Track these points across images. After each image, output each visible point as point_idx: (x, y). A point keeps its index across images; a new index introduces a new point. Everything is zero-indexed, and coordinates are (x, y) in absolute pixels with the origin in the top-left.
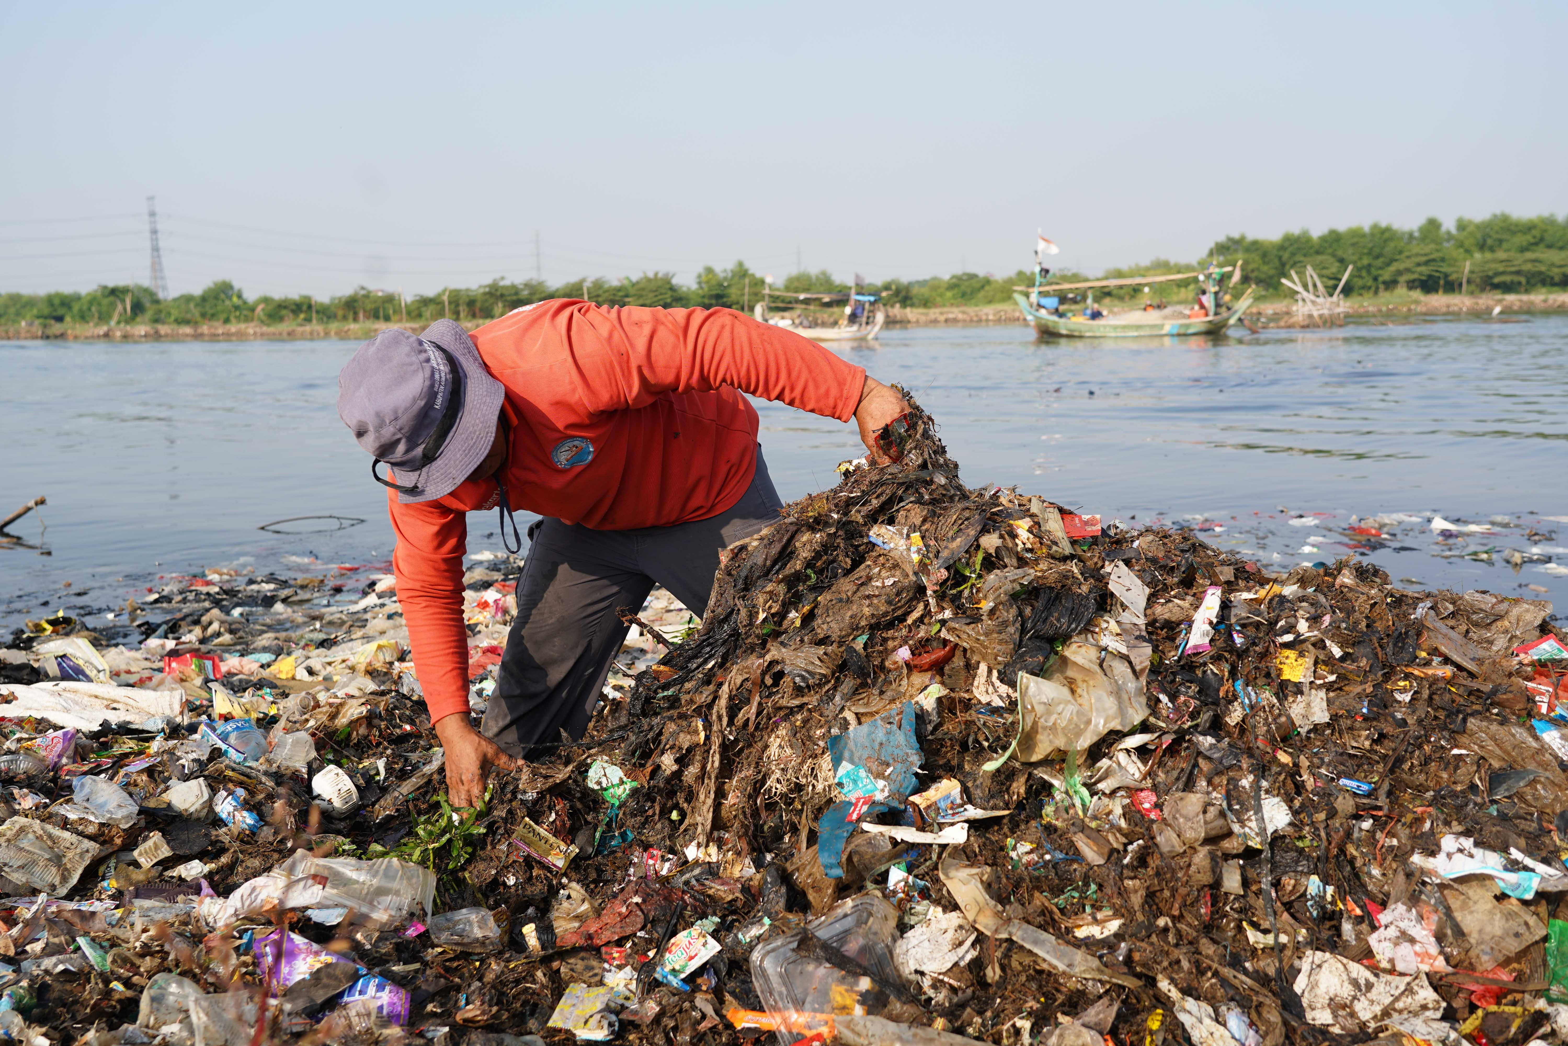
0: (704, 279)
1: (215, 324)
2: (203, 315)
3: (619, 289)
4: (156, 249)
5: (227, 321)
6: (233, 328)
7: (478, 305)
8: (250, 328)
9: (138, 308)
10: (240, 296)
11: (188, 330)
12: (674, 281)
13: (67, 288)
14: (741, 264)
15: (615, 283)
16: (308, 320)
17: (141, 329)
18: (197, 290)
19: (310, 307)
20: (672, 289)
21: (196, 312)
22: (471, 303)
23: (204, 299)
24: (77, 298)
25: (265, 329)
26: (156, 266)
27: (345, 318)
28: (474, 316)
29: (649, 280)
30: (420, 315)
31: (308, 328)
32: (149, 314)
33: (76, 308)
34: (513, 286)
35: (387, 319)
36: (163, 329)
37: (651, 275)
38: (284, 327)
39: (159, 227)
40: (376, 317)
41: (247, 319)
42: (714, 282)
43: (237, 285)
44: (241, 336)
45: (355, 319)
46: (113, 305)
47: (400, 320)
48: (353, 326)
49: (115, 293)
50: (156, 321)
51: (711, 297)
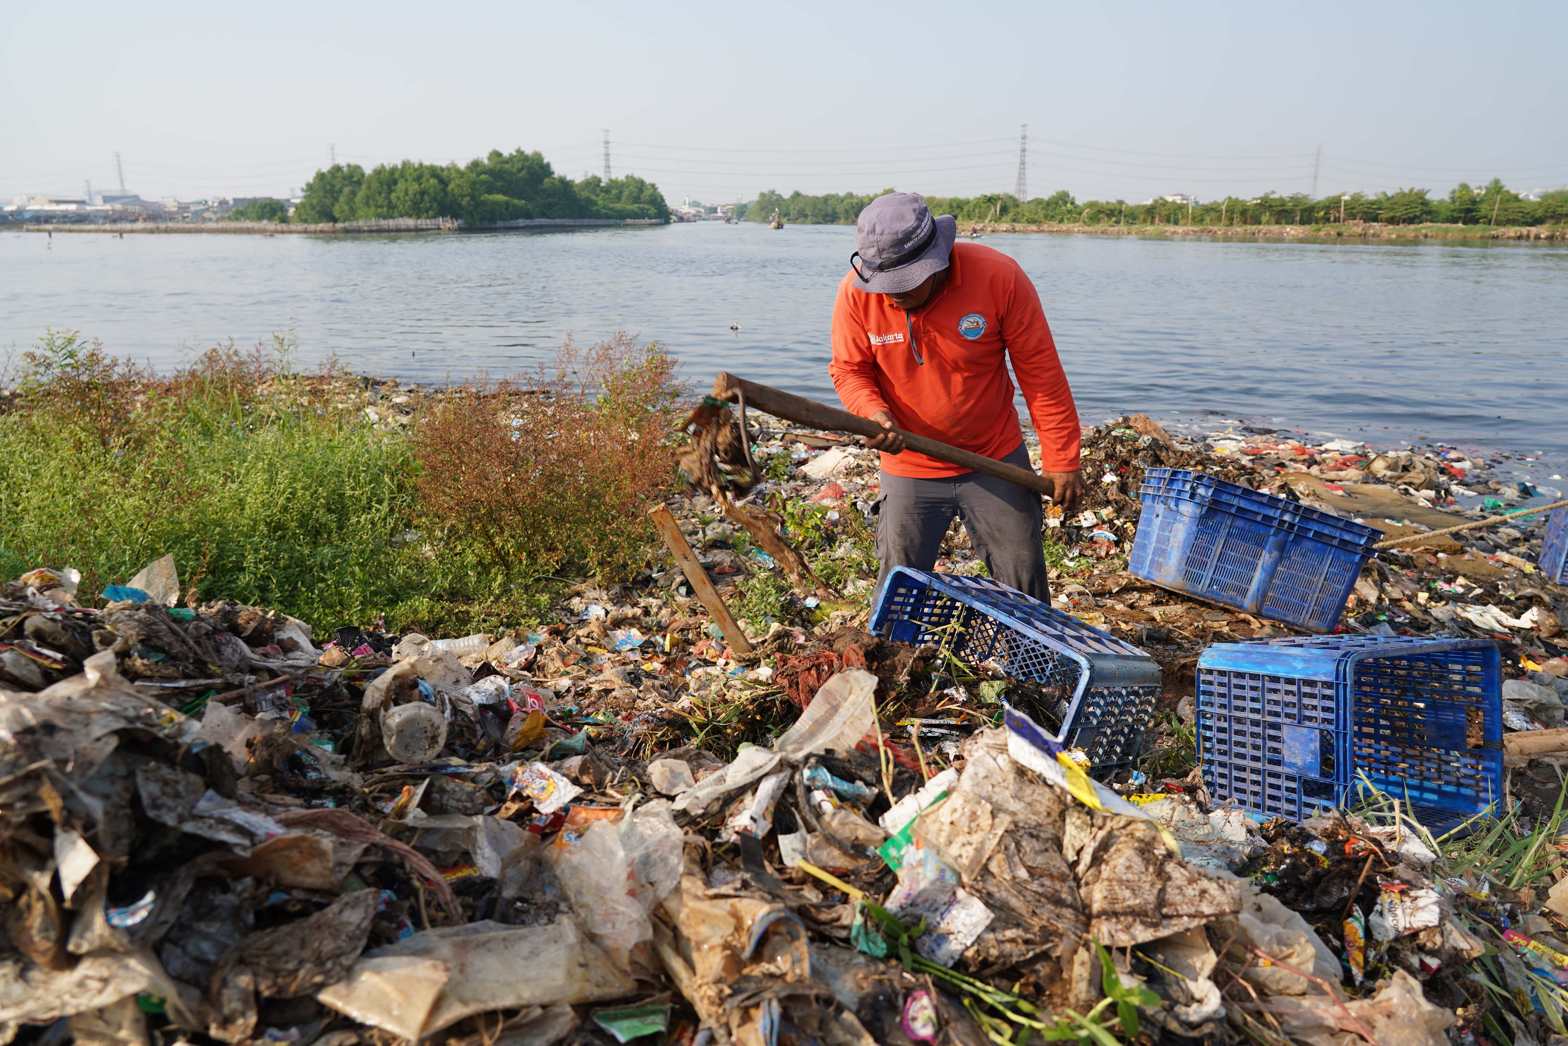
0: (1457, 195)
1: (1053, 223)
2: (1046, 217)
3: (1373, 203)
4: (1023, 163)
5: (1061, 221)
6: (1064, 227)
7: (1250, 213)
8: (1076, 227)
9: (1004, 210)
10: (1073, 203)
11: (1034, 227)
12: (1428, 197)
13: (962, 195)
14: (1497, 182)
15: (1372, 197)
16: (1117, 222)
17: (1004, 226)
18: (1046, 197)
19: (1120, 212)
20: (1425, 203)
21: (1041, 214)
22: (1244, 212)
23: (1048, 204)
24: (967, 202)
25: (1086, 228)
26: (1021, 176)
27: (1145, 221)
28: (1245, 223)
29: (1404, 195)
30: (1202, 221)
31: (1116, 229)
32: (1011, 215)
33: (966, 208)
34: (1281, 199)
35: (1176, 223)
36: (1018, 226)
37: (1407, 191)
38: (1099, 227)
39: (1027, 147)
40: (1168, 221)
41: (1075, 221)
42: (1466, 198)
43: (1071, 195)
44: (1068, 233)
45: (1152, 223)
46: (989, 208)
47: (1186, 224)
48: (1150, 228)
49: (991, 200)
50: (1014, 221)
51: (1461, 211)
